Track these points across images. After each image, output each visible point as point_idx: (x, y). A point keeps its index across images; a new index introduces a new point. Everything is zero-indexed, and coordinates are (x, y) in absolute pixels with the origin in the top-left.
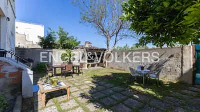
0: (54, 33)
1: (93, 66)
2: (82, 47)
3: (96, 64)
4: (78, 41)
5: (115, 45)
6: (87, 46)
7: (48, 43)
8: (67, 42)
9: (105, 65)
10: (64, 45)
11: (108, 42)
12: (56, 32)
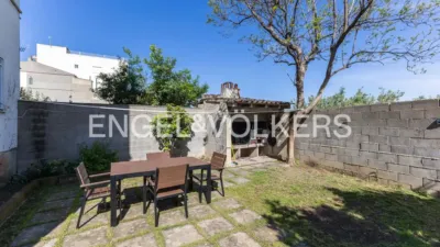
0: (137, 62)
1: (246, 153)
2: (215, 100)
3: (253, 149)
4: (201, 85)
5: (323, 86)
6: (228, 94)
7: (122, 91)
8: (171, 85)
9: (283, 153)
10: (165, 95)
11: (298, 79)
12: (142, 59)
